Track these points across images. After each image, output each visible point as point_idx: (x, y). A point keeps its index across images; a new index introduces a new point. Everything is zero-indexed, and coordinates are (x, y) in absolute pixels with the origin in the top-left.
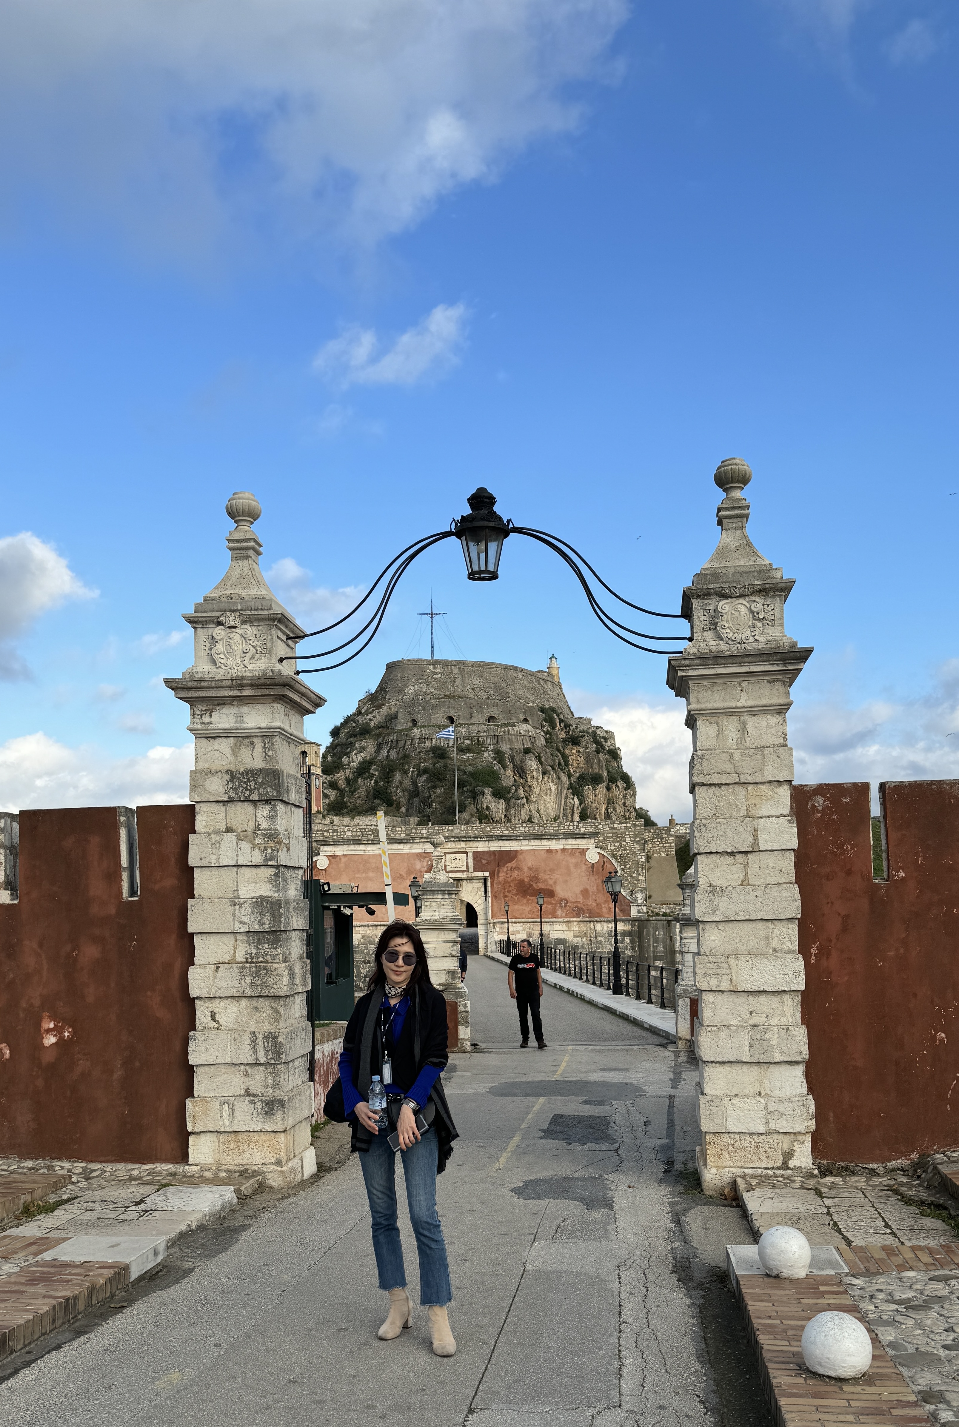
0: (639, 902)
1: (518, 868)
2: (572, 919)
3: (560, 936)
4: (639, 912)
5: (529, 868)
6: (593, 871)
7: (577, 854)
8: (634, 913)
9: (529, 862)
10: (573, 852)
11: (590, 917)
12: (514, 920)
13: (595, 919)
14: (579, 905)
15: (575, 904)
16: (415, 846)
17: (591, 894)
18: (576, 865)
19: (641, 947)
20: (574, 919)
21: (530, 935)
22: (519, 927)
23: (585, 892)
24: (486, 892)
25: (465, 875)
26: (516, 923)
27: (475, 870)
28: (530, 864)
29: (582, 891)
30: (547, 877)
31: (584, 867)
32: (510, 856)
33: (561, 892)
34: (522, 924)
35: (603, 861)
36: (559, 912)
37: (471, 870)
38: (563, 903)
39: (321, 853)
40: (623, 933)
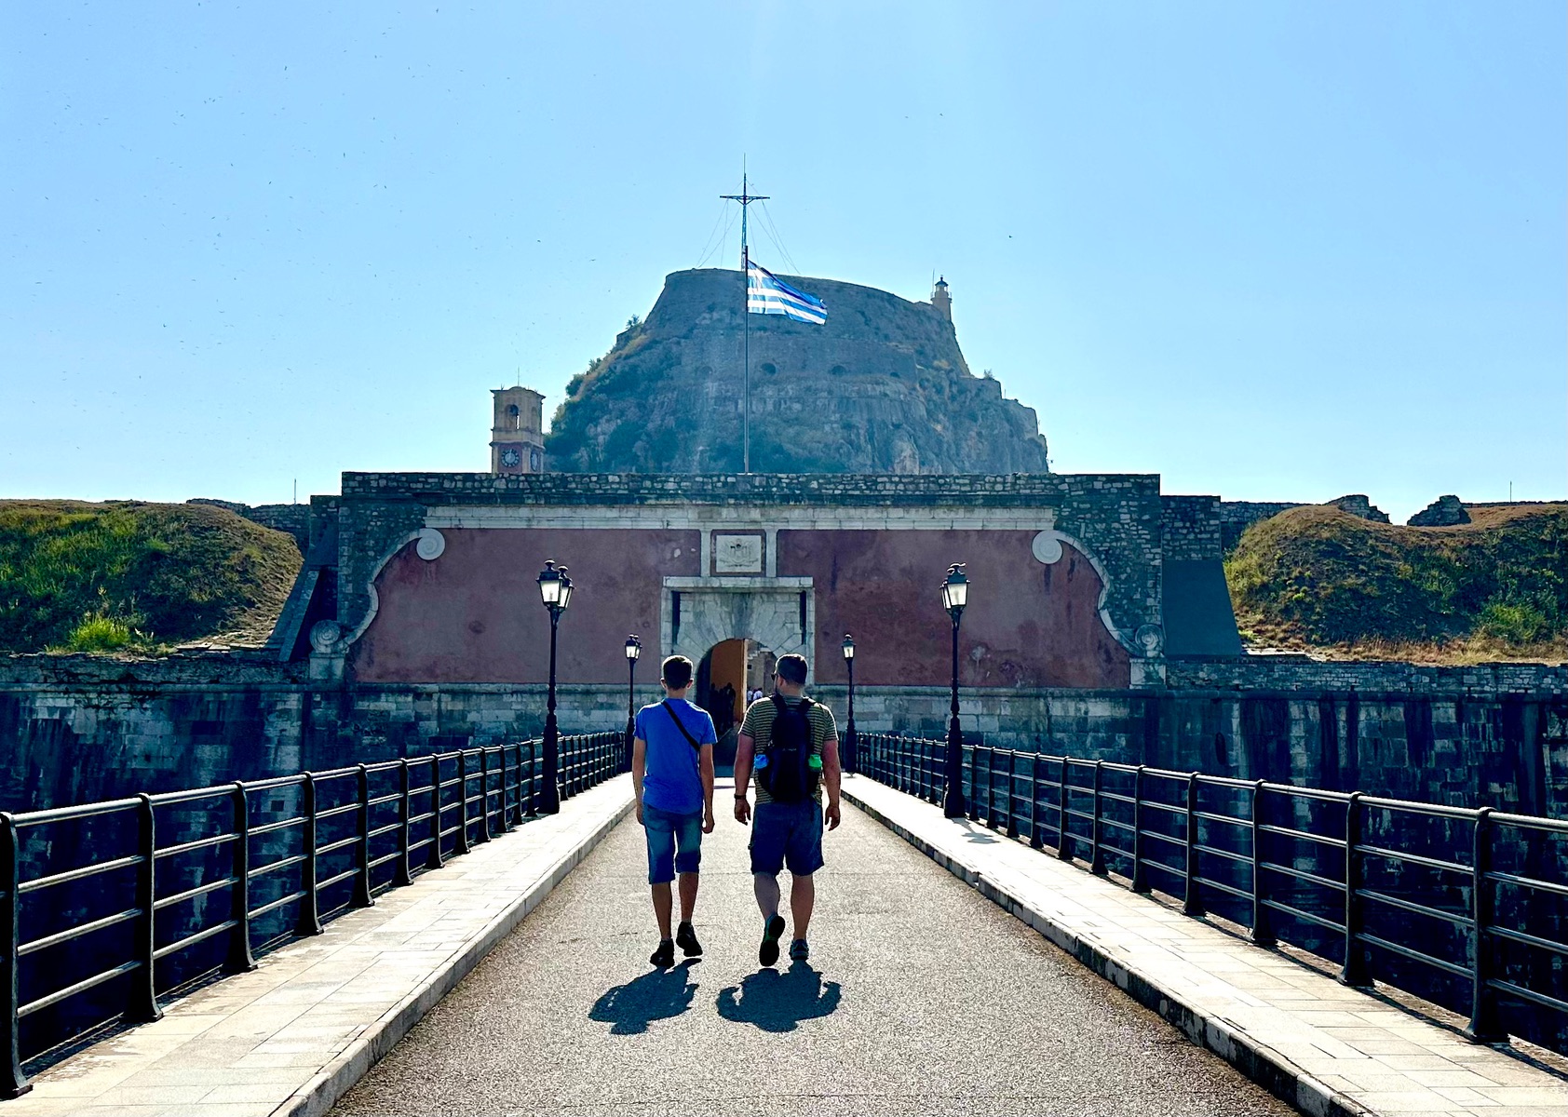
0: (1150, 654)
1: (877, 570)
2: (996, 690)
4: (1148, 676)
5: (903, 571)
6: (1047, 584)
7: (1014, 542)
8: (1137, 677)
9: (903, 558)
10: (1003, 538)
11: (1038, 686)
12: (864, 688)
13: (1051, 690)
14: (1013, 659)
15: (1005, 657)
16: (645, 513)
17: (1041, 632)
18: (1011, 569)
20: (1003, 690)
21: (900, 725)
22: (877, 704)
23: (1028, 630)
24: (803, 624)
25: (758, 583)
26: (869, 694)
27: (781, 572)
28: (906, 564)
29: (1021, 627)
31: (1027, 574)
32: (862, 542)
33: (974, 626)
34: (882, 698)
35: (1071, 560)
36: (970, 674)
37: (771, 571)
38: (979, 653)
39: (428, 523)
40: (1113, 725)
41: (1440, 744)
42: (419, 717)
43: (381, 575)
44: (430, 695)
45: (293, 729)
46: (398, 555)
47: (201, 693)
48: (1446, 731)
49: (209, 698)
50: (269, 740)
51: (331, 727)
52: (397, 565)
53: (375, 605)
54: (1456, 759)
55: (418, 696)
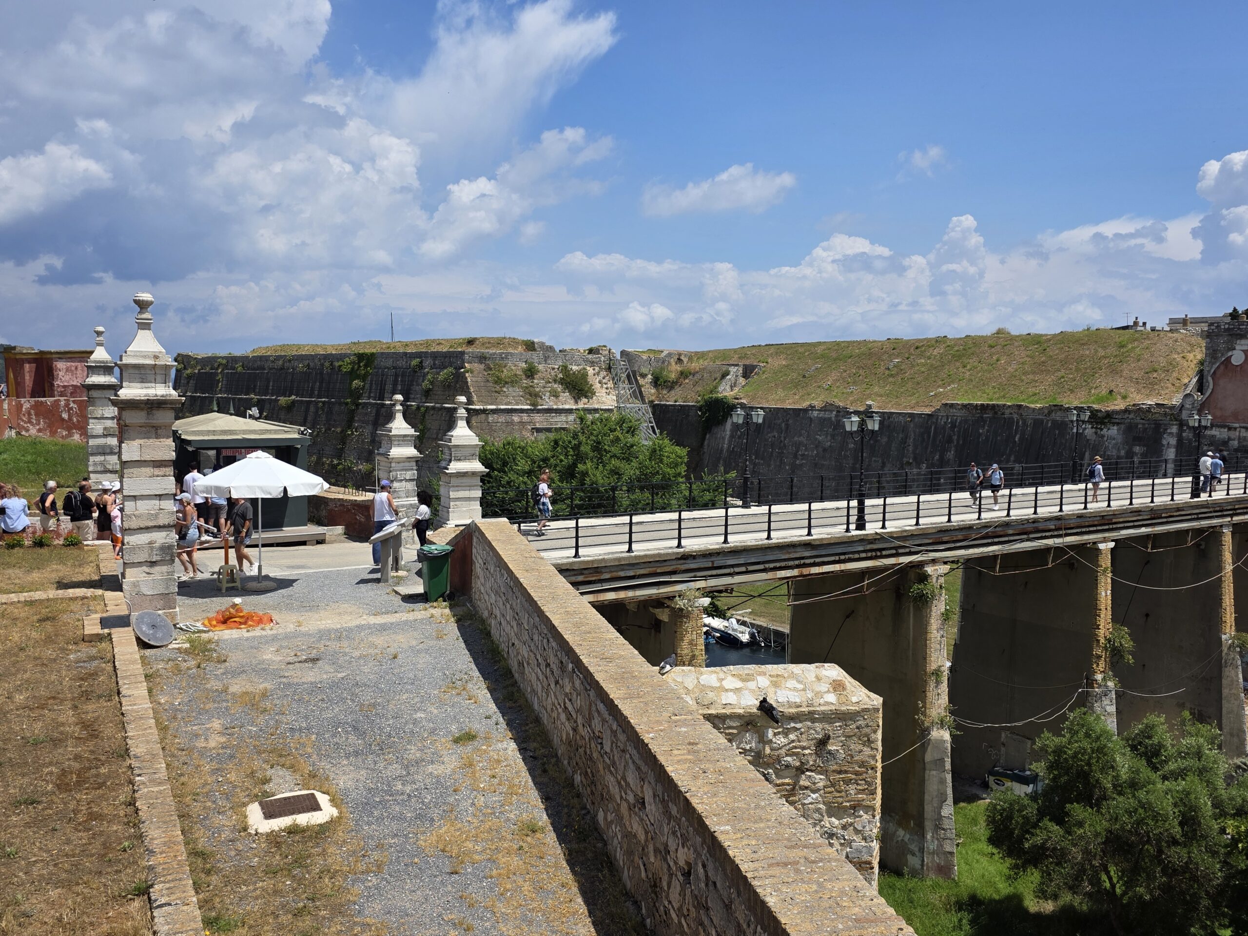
39: (1237, 347)
42: (1229, 439)
43: (1215, 372)
44: (1235, 429)
45: (1173, 441)
46: (1222, 363)
47: (1137, 424)
49: (1140, 426)
50: (1163, 446)
51: (1190, 441)
52: (1222, 367)
53: (1211, 387)
55: (1230, 429)
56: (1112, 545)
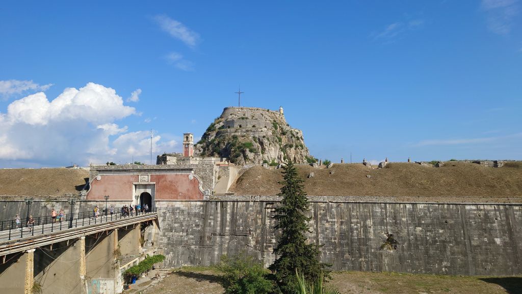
0: (207, 194)
3: (179, 206)
5: (169, 181)
6: (191, 183)
7: (186, 176)
8: (205, 198)
9: (169, 179)
10: (184, 176)
11: (189, 199)
12: (163, 200)
13: (191, 200)
14: (186, 195)
15: (184, 194)
16: (130, 172)
17: (190, 191)
18: (185, 180)
19: (206, 211)
20: (184, 200)
21: (168, 206)
22: (165, 202)
23: (188, 190)
25: (147, 183)
27: (151, 181)
30: (175, 184)
31: (188, 181)
32: (163, 176)
33: (180, 190)
35: (195, 179)
36: (179, 197)
37: (149, 181)
38: (180, 194)
39: (99, 175)
40: (201, 206)
41: (251, 209)
43: (92, 183)
44: (98, 202)
45: (78, 207)
48: (251, 206)
51: (84, 207)
52: (94, 181)
53: (91, 187)
54: (253, 211)
56: (34, 250)
